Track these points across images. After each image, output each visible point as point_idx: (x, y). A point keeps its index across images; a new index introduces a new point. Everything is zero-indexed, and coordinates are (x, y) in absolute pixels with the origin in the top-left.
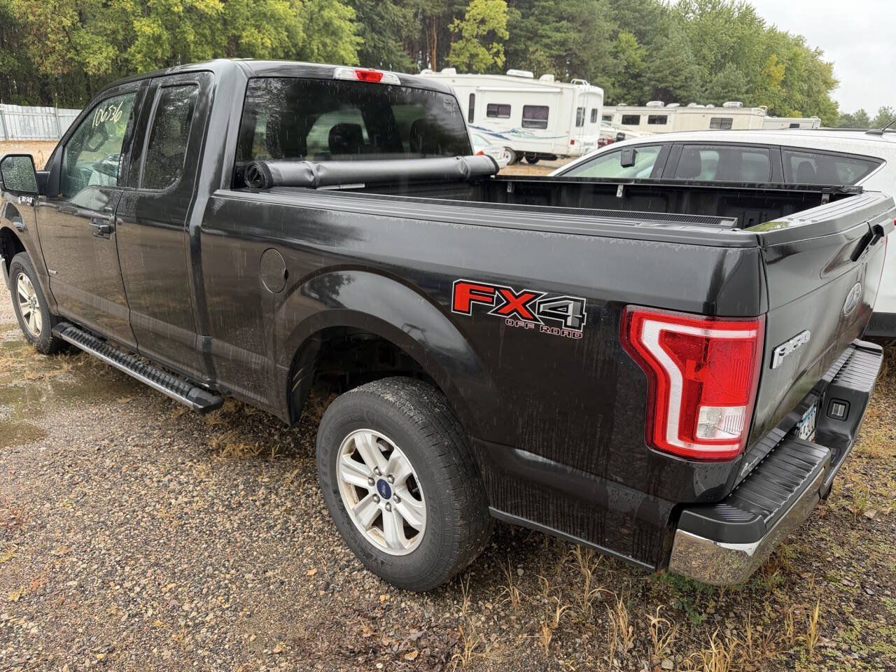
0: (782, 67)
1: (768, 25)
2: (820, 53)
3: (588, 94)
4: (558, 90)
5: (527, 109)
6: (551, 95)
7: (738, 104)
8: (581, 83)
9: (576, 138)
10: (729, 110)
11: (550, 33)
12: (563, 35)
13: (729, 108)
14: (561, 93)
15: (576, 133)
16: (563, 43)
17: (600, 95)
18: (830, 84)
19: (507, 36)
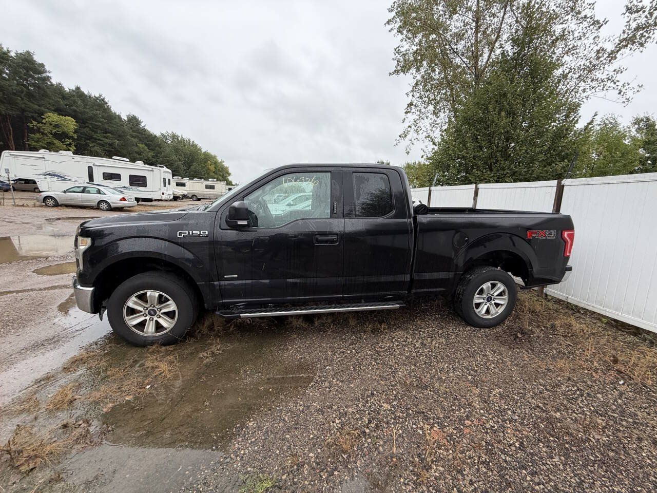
0: (213, 166)
1: (203, 150)
2: (223, 162)
3: (164, 172)
4: (151, 169)
5: (131, 177)
6: (146, 171)
7: (215, 180)
8: (163, 167)
9: (165, 192)
10: (211, 182)
11: (102, 139)
12: (110, 141)
13: (211, 181)
14: (152, 171)
15: (164, 190)
16: (110, 145)
17: (170, 173)
18: (229, 174)
19: (75, 136)
